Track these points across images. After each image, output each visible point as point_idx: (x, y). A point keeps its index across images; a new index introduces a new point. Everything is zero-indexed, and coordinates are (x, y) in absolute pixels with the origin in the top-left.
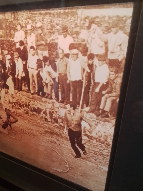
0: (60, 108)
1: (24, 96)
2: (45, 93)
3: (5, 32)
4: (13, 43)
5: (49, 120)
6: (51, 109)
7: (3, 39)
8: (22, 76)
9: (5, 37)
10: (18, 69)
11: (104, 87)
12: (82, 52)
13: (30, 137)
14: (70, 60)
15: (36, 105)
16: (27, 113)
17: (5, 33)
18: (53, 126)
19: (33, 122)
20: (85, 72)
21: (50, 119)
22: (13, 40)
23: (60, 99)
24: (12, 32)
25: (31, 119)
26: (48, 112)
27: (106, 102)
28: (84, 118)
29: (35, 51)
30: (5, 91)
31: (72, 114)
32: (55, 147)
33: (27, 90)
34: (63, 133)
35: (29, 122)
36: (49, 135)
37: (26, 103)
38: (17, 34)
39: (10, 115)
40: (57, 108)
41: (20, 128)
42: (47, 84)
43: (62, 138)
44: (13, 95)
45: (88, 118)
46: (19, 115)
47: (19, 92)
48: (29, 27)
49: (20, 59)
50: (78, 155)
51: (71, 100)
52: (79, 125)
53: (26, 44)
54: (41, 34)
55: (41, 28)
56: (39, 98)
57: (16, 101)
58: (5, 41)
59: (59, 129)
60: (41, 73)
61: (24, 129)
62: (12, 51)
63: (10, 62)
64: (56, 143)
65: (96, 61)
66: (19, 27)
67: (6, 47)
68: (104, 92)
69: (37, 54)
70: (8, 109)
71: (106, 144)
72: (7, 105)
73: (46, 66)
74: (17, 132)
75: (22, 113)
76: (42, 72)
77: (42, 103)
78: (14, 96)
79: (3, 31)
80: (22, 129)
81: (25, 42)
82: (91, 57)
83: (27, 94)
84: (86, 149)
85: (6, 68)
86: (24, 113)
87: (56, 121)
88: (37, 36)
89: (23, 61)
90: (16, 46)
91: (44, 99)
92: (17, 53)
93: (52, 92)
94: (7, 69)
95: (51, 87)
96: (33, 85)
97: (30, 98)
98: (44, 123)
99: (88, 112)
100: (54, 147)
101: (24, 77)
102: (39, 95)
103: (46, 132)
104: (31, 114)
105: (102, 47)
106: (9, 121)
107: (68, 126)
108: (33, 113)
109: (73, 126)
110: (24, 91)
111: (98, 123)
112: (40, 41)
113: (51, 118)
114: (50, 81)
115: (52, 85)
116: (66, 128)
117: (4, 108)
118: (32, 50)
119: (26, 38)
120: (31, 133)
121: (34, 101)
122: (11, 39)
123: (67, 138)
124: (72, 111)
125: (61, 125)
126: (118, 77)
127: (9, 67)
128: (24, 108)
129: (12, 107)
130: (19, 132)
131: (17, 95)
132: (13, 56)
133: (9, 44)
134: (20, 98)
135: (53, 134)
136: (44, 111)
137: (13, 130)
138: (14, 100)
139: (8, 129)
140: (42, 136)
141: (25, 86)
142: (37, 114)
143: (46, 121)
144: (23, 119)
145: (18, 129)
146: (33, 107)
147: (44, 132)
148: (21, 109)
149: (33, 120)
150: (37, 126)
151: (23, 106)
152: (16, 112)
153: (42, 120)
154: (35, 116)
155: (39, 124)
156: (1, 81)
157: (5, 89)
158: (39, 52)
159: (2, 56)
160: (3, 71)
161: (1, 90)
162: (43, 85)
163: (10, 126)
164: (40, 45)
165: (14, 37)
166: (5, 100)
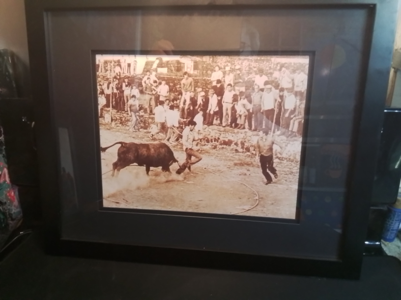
0: (252, 136)
1: (214, 130)
2: (238, 124)
5: (240, 151)
6: (243, 139)
7: (197, 78)
8: (215, 111)
10: (211, 105)
11: (293, 112)
12: (274, 87)
13: (215, 175)
14: (265, 93)
15: (227, 138)
16: (215, 147)
17: (201, 73)
18: (244, 156)
19: (221, 157)
20: (277, 101)
21: (242, 149)
22: (209, 79)
23: (253, 128)
24: (209, 72)
25: (219, 154)
26: (239, 143)
27: (294, 124)
28: (275, 142)
29: (232, 88)
30: (191, 128)
31: (264, 140)
32: (245, 179)
34: (255, 161)
35: (217, 157)
36: (238, 167)
37: (215, 137)
38: (214, 74)
39: (192, 154)
40: (250, 136)
41: (203, 168)
42: (240, 116)
43: (253, 167)
45: (279, 141)
46: (204, 153)
48: (228, 69)
49: (215, 96)
50: (269, 180)
51: (264, 127)
52: (271, 149)
54: (239, 74)
55: (239, 69)
56: (231, 130)
57: (204, 137)
58: (200, 80)
59: (250, 157)
60: (236, 106)
61: (208, 167)
62: (207, 88)
63: (203, 99)
64: (245, 174)
65: (285, 93)
66: (217, 68)
67: (200, 85)
68: (292, 116)
69: (234, 90)
70: (191, 148)
71: (296, 161)
72: (189, 144)
73: (242, 99)
74: (198, 174)
75: (208, 149)
77: (234, 135)
78: (201, 132)
79: (199, 71)
80: (205, 168)
81: (222, 80)
82: (282, 90)
83: (218, 128)
84: (277, 172)
85: (197, 104)
86: (211, 149)
87: (248, 150)
88: (235, 76)
89: (218, 96)
90: (212, 84)
91: (236, 130)
92: (212, 90)
93: (245, 122)
94: (198, 105)
95: (244, 117)
96: (226, 117)
97: (221, 131)
98: (234, 155)
99: (279, 136)
100: (243, 179)
101: (217, 111)
102: (231, 127)
103: (236, 164)
104: (220, 148)
105: (290, 83)
106: (188, 162)
107: (260, 153)
108: (223, 146)
109: (265, 151)
110: (215, 125)
111: (288, 144)
112: (237, 80)
113: (242, 148)
115: (246, 116)
116: (257, 155)
117: (184, 148)
118: (229, 87)
119: (224, 77)
120: (217, 170)
121: (225, 134)
122: (208, 78)
123: (258, 165)
124: (265, 137)
125: (253, 154)
126: (302, 103)
127: (200, 104)
128: (212, 143)
129: (197, 145)
130: (201, 172)
131: (205, 130)
132: (208, 93)
133: (204, 82)
134: (208, 133)
135: (243, 165)
136: (235, 142)
137: (193, 173)
138: (201, 137)
139: (184, 174)
140: (230, 170)
141: (217, 119)
142: (227, 147)
143: (236, 152)
144: (209, 156)
145: (200, 169)
146: (223, 140)
147: (234, 165)
148: (209, 144)
149: (221, 154)
150: (225, 160)
151: (212, 141)
152: (201, 149)
153: (232, 153)
154: (224, 149)
155: (228, 158)
156: (186, 118)
157: (190, 126)
158: (237, 88)
159: (194, 94)
160: (191, 108)
161: (185, 127)
162: (237, 117)
163: (189, 168)
164: (238, 83)
165: (211, 77)
166: (189, 138)
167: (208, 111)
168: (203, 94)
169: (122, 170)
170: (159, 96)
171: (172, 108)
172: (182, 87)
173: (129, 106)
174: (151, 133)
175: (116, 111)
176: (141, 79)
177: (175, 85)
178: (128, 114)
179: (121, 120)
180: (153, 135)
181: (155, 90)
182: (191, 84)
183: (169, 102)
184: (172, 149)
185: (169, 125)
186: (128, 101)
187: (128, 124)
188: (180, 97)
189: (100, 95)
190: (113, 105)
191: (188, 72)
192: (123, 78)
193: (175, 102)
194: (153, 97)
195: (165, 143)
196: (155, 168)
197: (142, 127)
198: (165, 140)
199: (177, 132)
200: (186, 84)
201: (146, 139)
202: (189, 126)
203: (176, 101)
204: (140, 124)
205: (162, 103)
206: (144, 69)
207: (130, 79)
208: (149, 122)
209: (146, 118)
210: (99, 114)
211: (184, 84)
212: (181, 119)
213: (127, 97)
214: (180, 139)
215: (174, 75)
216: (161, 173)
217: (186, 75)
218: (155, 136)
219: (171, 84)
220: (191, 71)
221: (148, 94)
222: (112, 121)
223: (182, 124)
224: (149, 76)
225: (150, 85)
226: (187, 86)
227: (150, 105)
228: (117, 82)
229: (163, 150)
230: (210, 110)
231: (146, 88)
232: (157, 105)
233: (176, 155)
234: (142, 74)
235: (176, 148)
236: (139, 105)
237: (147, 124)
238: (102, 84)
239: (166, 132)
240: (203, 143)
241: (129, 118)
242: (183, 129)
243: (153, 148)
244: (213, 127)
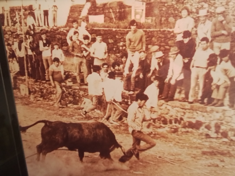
1: (175, 107)
2: (213, 99)
3: (157, 19)
4: (172, 35)
5: (212, 136)
6: (219, 120)
7: (151, 30)
8: (178, 79)
9: (157, 27)
10: (173, 70)
13: (173, 165)
15: (194, 118)
16: (176, 131)
17: (158, 21)
18: (218, 143)
19: (183, 143)
21: (216, 134)
22: (171, 30)
24: (171, 19)
25: (181, 140)
26: (212, 125)
29: (209, 44)
30: (139, 104)
32: (215, 172)
33: (182, 98)
34: (233, 150)
35: (177, 144)
36: (207, 157)
37: (176, 117)
39: (142, 138)
40: (230, 117)
41: (157, 156)
43: (231, 157)
44: (153, 109)
46: (159, 137)
47: (166, 103)
48: (203, 13)
49: (180, 57)
53: (195, 36)
54: (221, 22)
55: (223, 13)
56: (202, 107)
57: (159, 117)
58: (156, 32)
59: (227, 145)
60: (212, 73)
61: (164, 156)
62: (166, 45)
63: (159, 62)
64: (217, 166)
66: (184, 13)
67: (156, 41)
69: (212, 48)
70: (139, 130)
72: (137, 125)
73: (223, 62)
74: (149, 163)
75: (165, 132)
76: (214, 71)
77: (205, 114)
79: (154, 18)
80: (160, 157)
81: (193, 32)
83: (181, 105)
85: (150, 70)
86: (169, 132)
87: (225, 135)
88: (215, 25)
89: (184, 58)
90: (176, 39)
91: (209, 108)
92: (176, 48)
93: (224, 96)
94: (151, 72)
95: (224, 89)
96: (195, 90)
97: (185, 109)
98: (203, 142)
100: (213, 172)
101: (182, 80)
102: (203, 103)
103: (204, 153)
104: (182, 132)
106: (135, 149)
108: (187, 129)
110: (177, 100)
112: (218, 31)
113: (217, 132)
114: (225, 82)
115: (226, 88)
117: (130, 130)
118: (205, 42)
119: (196, 27)
120: (177, 160)
121: (192, 113)
122: (169, 29)
125: (232, 140)
127: (155, 69)
128: (171, 125)
129: (148, 127)
130: (153, 162)
131: (161, 107)
132: (168, 53)
133: (163, 36)
134: (166, 111)
135: (215, 154)
136: (207, 124)
137: (142, 162)
138: (154, 116)
139: (130, 162)
140: (195, 160)
141: (180, 92)
142: (194, 131)
143: (207, 138)
144: (166, 141)
145: (153, 158)
146: (188, 122)
147: (201, 153)
148: (166, 126)
149: (184, 140)
150: (189, 148)
151: (171, 122)
152: (154, 133)
153: (200, 138)
154: (189, 134)
155: (194, 145)
156: (134, 91)
157: (139, 101)
158: (216, 44)
159: (146, 55)
160: (141, 76)
161: (131, 103)
162: (212, 88)
163: (137, 156)
164: (218, 36)
165: (174, 27)
166: (136, 117)
167: (167, 80)
168: (160, 54)
169: (48, 154)
170: (93, 58)
171: (112, 76)
172: (127, 46)
173: (50, 73)
174: (84, 110)
175: (33, 80)
176: (65, 35)
177: (116, 42)
178: (50, 84)
179: (42, 92)
180: (86, 112)
181: (86, 51)
182: (141, 40)
183: (108, 67)
184: (114, 131)
185: (108, 98)
186: (48, 66)
187: (51, 98)
188: (124, 59)
189: (11, 59)
190: (28, 72)
191: (137, 21)
192: (38, 33)
193: (117, 68)
194: (84, 61)
195: (104, 122)
196: (91, 154)
197: (70, 102)
198: (103, 119)
199: (120, 108)
200: (133, 40)
201: (77, 117)
202: (137, 100)
203: (119, 66)
204: (68, 97)
205: (97, 69)
206: (69, 17)
207: (48, 34)
208: (79, 95)
209: (75, 89)
210: (13, 84)
211: (130, 40)
212: (125, 91)
213: (47, 60)
214: (124, 118)
215: (115, 26)
216: (99, 159)
217: (133, 25)
218: (90, 114)
219: (111, 41)
220: (142, 19)
221: (77, 56)
222: (30, 93)
223: (128, 99)
224: (77, 28)
225: (78, 42)
226: (135, 42)
227: (80, 72)
228: (31, 40)
229: (101, 131)
230: (171, 79)
231: (73, 47)
232: (90, 72)
233: (119, 138)
234: (66, 27)
235: (118, 130)
236: (65, 72)
237: (78, 98)
238: (11, 42)
239: (105, 109)
240: (157, 124)
241: (52, 89)
242: (129, 105)
243: (87, 128)
244: (173, 103)
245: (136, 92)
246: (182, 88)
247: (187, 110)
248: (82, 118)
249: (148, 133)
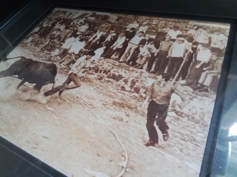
0: (148, 78)
2: (137, 63)
5: (126, 89)
6: (136, 77)
7: (115, 25)
8: (118, 48)
9: (119, 24)
10: (117, 43)
11: (205, 65)
12: (187, 40)
13: (83, 108)
15: (118, 72)
16: (101, 79)
18: (129, 96)
19: (101, 90)
20: (188, 52)
21: (130, 88)
22: (125, 26)
23: (153, 69)
24: (128, 23)
25: (102, 86)
26: (130, 81)
27: (206, 77)
28: (176, 91)
29: (143, 34)
30: (87, 57)
31: (162, 85)
33: (116, 58)
34: (141, 106)
35: (97, 89)
36: (116, 108)
37: (106, 69)
39: (74, 79)
40: (145, 77)
41: (75, 96)
42: (142, 57)
43: (136, 113)
44: (94, 61)
45: (181, 91)
46: (86, 81)
47: (104, 59)
48: (145, 23)
50: (153, 140)
51: (165, 72)
52: (168, 98)
53: (137, 30)
54: (154, 27)
55: (156, 25)
56: (127, 67)
57: (94, 67)
58: (117, 26)
59: (136, 100)
60: (141, 49)
61: (81, 97)
62: (120, 31)
63: (112, 38)
64: (122, 120)
65: (200, 47)
66: (135, 22)
67: (115, 29)
68: (205, 69)
70: (76, 73)
71: (202, 124)
72: (77, 70)
73: (149, 44)
74: (65, 101)
75: (93, 78)
76: (143, 47)
77: (127, 71)
80: (77, 97)
82: (196, 43)
83: (113, 62)
84: (169, 131)
85: (104, 41)
86: (95, 79)
87: (137, 90)
88: (149, 28)
89: (126, 38)
90: (126, 30)
91: (131, 68)
92: (124, 33)
93: (145, 63)
95: (146, 59)
96: (127, 55)
97: (115, 65)
98: (117, 92)
99: (183, 85)
100: (116, 126)
101: (120, 48)
102: (128, 64)
103: (115, 103)
104: (105, 81)
105: (206, 40)
106: (64, 86)
107: (151, 98)
108: (110, 79)
109: (158, 98)
111: (194, 97)
112: (151, 30)
113: (131, 87)
114: (148, 55)
115: (148, 58)
116: (147, 99)
117: (70, 73)
120: (89, 103)
121: (118, 69)
123: (144, 113)
124: (163, 82)
125: (141, 96)
126: (219, 59)
127: (108, 41)
128: (100, 74)
129: (83, 72)
130: (70, 100)
131: (100, 61)
132: (119, 35)
133: (120, 28)
134: (101, 64)
135: (123, 107)
136: (126, 79)
137: (60, 99)
138: (92, 66)
139: (51, 97)
140: (104, 108)
141: (116, 55)
142: (114, 81)
143: (121, 90)
144: (89, 85)
145: (71, 97)
146: (113, 74)
147: (112, 103)
148: (96, 74)
149: (104, 87)
150: (104, 95)
151: (101, 72)
152: (85, 77)
153: (116, 89)
154: (110, 83)
155: (110, 93)
156: (88, 49)
157: (88, 55)
158: (147, 35)
159: (106, 33)
160: (98, 43)
161: (83, 56)
162: (138, 57)
163: (61, 93)
164: (150, 32)
165: (127, 26)
166: (80, 65)
167: (111, 47)
168: (115, 34)
170: (78, 31)
171: (82, 40)
172: (99, 29)
173: (50, 35)
174: (51, 55)
178: (45, 39)
179: (37, 42)
180: (51, 57)
181: (77, 28)
182: (107, 28)
183: (82, 36)
184: (58, 71)
185: (71, 51)
186: (53, 32)
187: (39, 46)
188: (93, 34)
189: (38, 27)
190: (40, 33)
191: (110, 21)
193: (87, 37)
194: (72, 32)
195: (56, 64)
196: (29, 84)
197: (47, 50)
198: (58, 62)
200: (104, 27)
201: (43, 58)
203: (89, 36)
204: (48, 47)
207: (65, 20)
208: (56, 47)
209: (56, 44)
210: (27, 36)
213: (54, 29)
215: (98, 21)
217: (107, 22)
219: (92, 26)
220: (113, 21)
221: (71, 29)
222: (31, 42)
223: (82, 53)
224: (80, 20)
225: (76, 24)
227: (66, 36)
230: (114, 47)
231: (72, 26)
232: (71, 37)
235: (62, 71)
236: (58, 35)
237: (53, 48)
240: (91, 72)
241: (44, 42)
242: (80, 57)
244: (109, 60)
245: (90, 50)
246: (119, 53)
247: (116, 67)
248: (45, 60)
249: (81, 76)
